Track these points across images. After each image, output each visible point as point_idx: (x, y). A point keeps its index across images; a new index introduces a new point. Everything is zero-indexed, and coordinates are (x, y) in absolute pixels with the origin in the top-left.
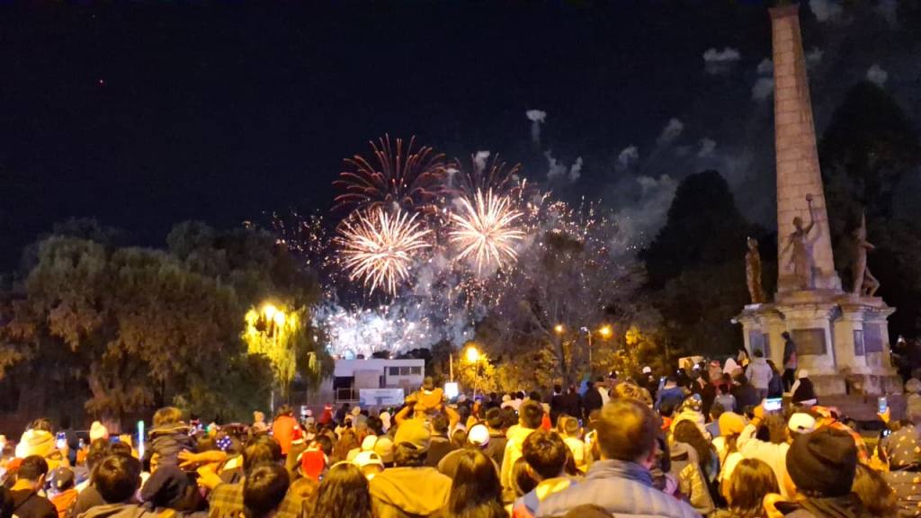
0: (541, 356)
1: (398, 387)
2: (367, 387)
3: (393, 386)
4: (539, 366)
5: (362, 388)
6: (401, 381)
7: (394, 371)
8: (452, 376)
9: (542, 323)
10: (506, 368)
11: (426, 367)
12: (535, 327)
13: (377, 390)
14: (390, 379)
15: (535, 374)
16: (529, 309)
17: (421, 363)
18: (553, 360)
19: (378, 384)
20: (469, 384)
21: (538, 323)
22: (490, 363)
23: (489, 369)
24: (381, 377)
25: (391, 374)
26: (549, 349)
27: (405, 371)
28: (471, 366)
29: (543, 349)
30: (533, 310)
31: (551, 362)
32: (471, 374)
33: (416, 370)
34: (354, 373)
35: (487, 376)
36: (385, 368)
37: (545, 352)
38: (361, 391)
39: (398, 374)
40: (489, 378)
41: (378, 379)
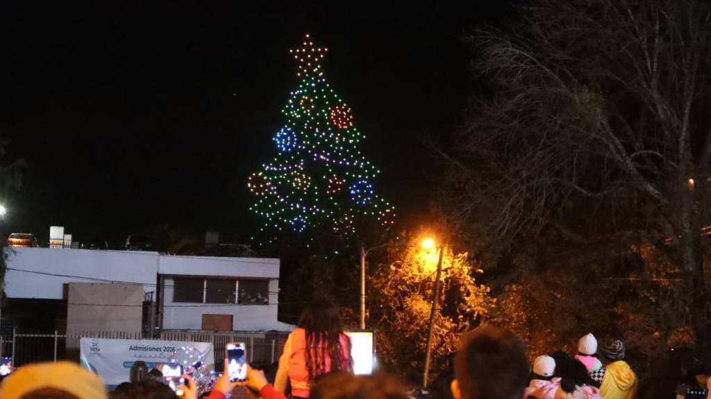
0: (634, 264)
1: (198, 338)
2: (106, 335)
3: (182, 334)
4: (626, 294)
5: (90, 334)
6: (208, 320)
7: (188, 289)
8: (364, 313)
9: (638, 159)
10: (527, 297)
11: (283, 281)
12: (617, 172)
13: (134, 343)
14: (177, 314)
15: (613, 316)
16: (600, 119)
17: (268, 268)
18: (669, 276)
19: (137, 326)
20: (415, 338)
21: (631, 165)
22: (479, 280)
23: (475, 300)
24: (146, 305)
25: (178, 298)
26: (660, 244)
27: (220, 289)
28: (422, 287)
29: (638, 241)
30: (613, 123)
31: (664, 282)
32: (420, 306)
33: (254, 290)
34: (66, 287)
35: (469, 316)
36: (161, 278)
37: (647, 251)
38: (86, 343)
39: (199, 299)
40: (475, 323)
41: (139, 312)
